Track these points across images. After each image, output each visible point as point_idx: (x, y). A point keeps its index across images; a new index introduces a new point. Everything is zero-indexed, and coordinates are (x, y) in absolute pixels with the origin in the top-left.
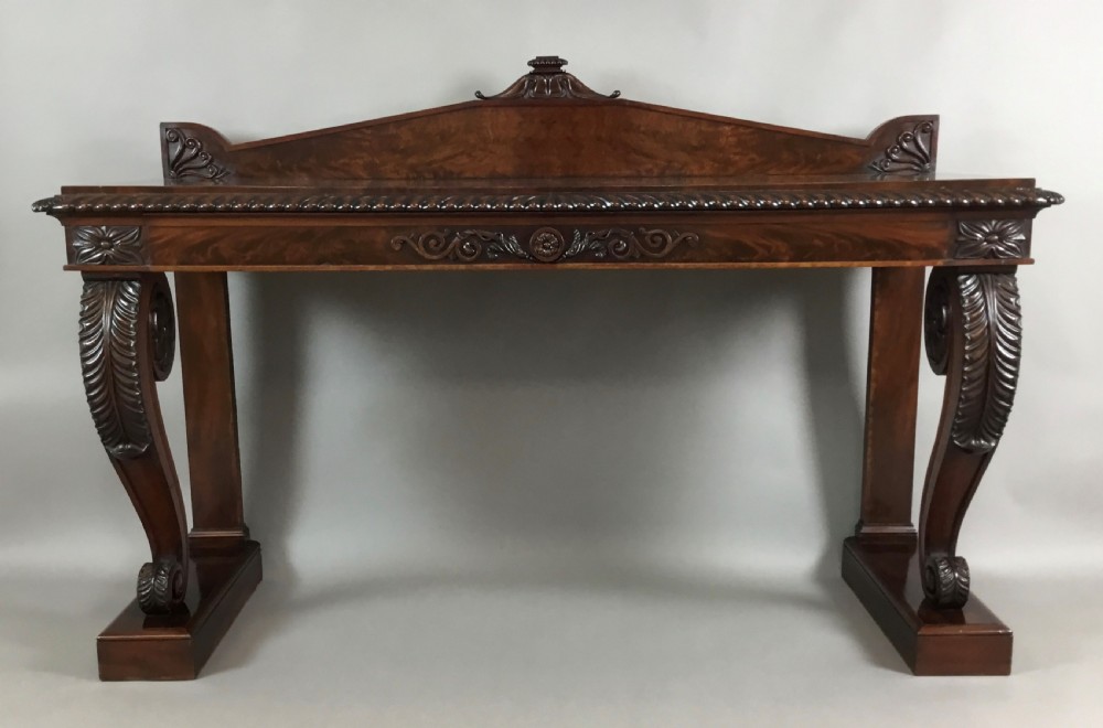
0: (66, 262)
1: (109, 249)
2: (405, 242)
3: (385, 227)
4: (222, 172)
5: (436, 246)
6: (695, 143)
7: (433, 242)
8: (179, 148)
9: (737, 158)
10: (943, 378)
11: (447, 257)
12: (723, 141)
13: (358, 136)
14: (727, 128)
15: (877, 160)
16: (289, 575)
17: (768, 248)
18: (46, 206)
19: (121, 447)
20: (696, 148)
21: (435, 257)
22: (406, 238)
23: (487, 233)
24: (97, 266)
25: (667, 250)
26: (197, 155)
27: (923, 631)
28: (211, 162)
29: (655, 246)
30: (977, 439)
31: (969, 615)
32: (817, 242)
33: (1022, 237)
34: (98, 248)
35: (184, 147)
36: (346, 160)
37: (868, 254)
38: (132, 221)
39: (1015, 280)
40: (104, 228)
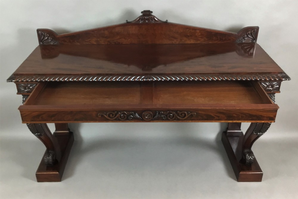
0: (17, 92)
4: (55, 43)
6: (189, 35)
8: (43, 37)
9: (200, 39)
11: (116, 119)
12: (197, 34)
13: (93, 33)
14: (198, 31)
15: (240, 39)
19: (37, 134)
20: (189, 36)
21: (112, 119)
23: (128, 112)
24: (26, 94)
26: (48, 38)
28: (52, 40)
30: (259, 132)
33: (278, 86)
34: (25, 89)
35: (44, 36)
36: (90, 40)
38: (34, 83)
39: (274, 96)
40: (27, 84)
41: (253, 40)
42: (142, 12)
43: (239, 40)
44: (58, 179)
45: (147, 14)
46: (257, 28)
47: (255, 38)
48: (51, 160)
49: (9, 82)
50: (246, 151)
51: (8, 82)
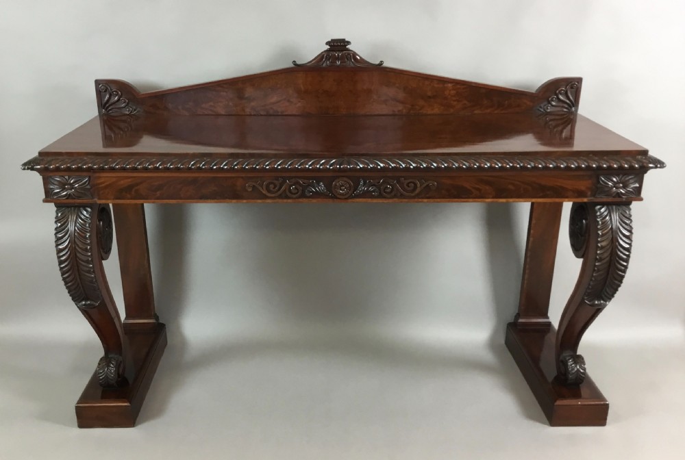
0: (44, 197)
1: (71, 190)
2: (254, 186)
3: (242, 177)
4: (135, 110)
5: (274, 188)
6: (429, 94)
7: (272, 186)
8: (107, 96)
9: (455, 103)
10: (581, 261)
11: (281, 195)
12: (447, 93)
14: (450, 85)
15: (542, 105)
16: (183, 343)
17: (479, 190)
18: (30, 165)
19: (84, 303)
20: (430, 97)
21: (273, 195)
22: (255, 184)
23: (306, 181)
24: (64, 200)
25: (417, 191)
26: (118, 100)
27: (558, 403)
28: (128, 104)
29: (409, 189)
30: (599, 300)
31: (584, 391)
32: (511, 187)
33: (637, 185)
34: (64, 189)
35: (110, 95)
36: (212, 104)
37: (541, 194)
38: (85, 174)
39: (630, 209)
40: (67, 177)
41: (571, 107)
42: (327, 43)
43: (541, 107)
44: (128, 419)
45: (338, 47)
46: (579, 80)
47: (573, 101)
48: (112, 374)
49: (28, 169)
50: (566, 354)
51: (24, 169)
